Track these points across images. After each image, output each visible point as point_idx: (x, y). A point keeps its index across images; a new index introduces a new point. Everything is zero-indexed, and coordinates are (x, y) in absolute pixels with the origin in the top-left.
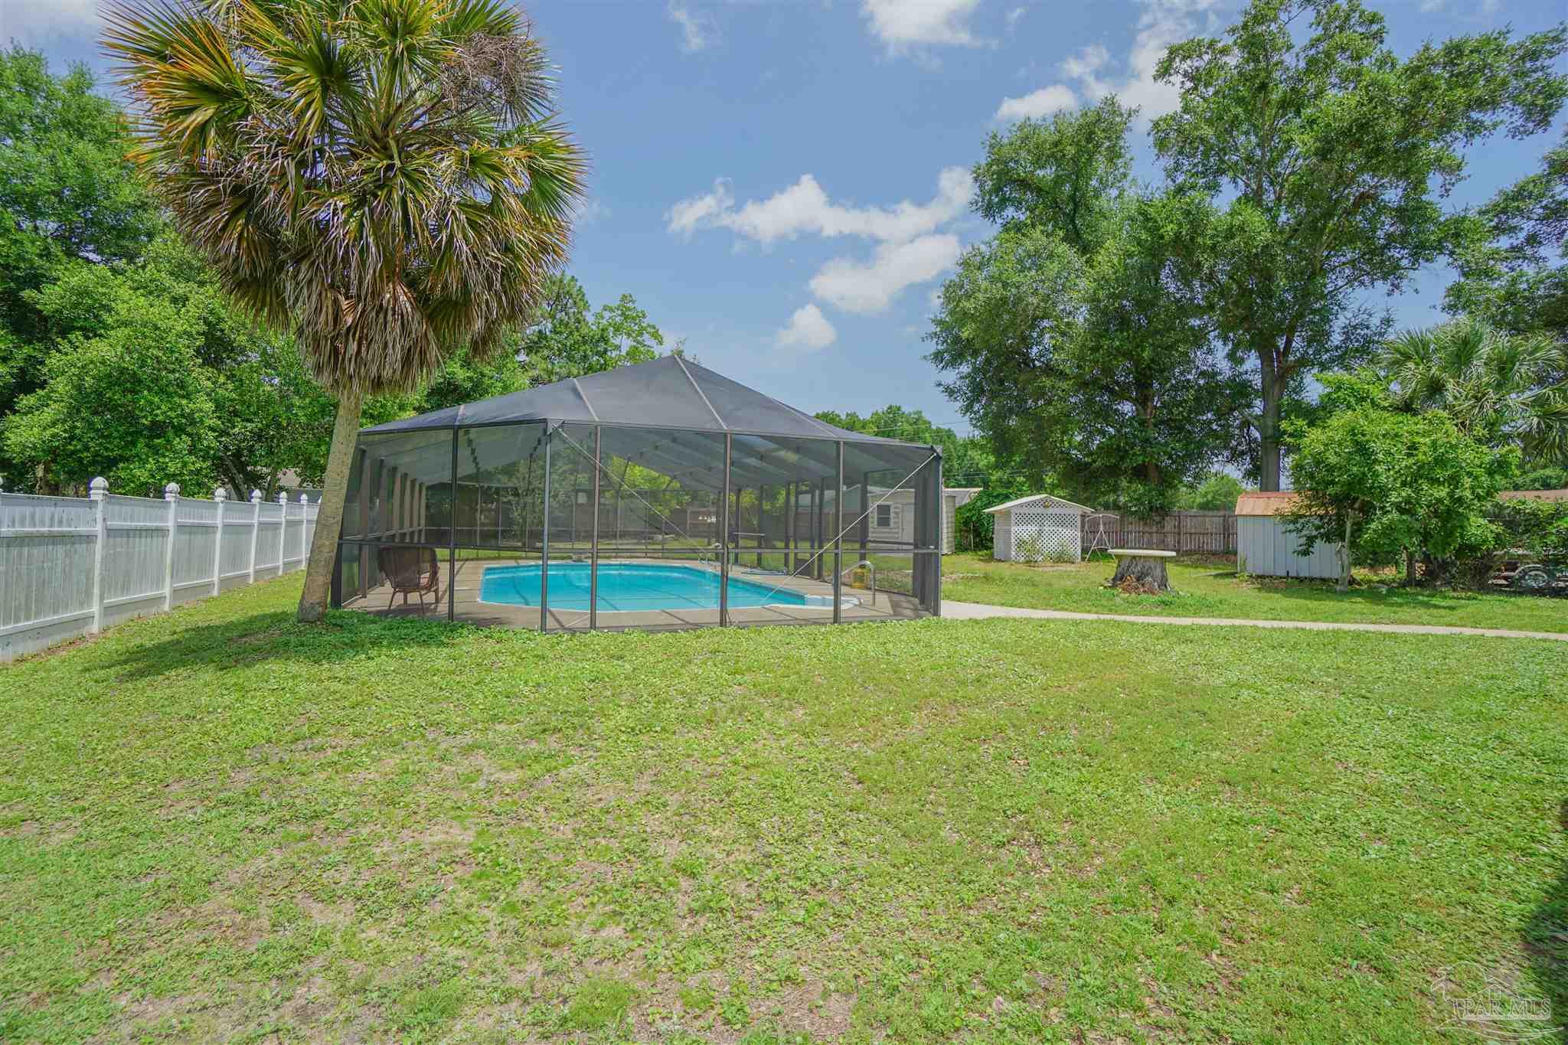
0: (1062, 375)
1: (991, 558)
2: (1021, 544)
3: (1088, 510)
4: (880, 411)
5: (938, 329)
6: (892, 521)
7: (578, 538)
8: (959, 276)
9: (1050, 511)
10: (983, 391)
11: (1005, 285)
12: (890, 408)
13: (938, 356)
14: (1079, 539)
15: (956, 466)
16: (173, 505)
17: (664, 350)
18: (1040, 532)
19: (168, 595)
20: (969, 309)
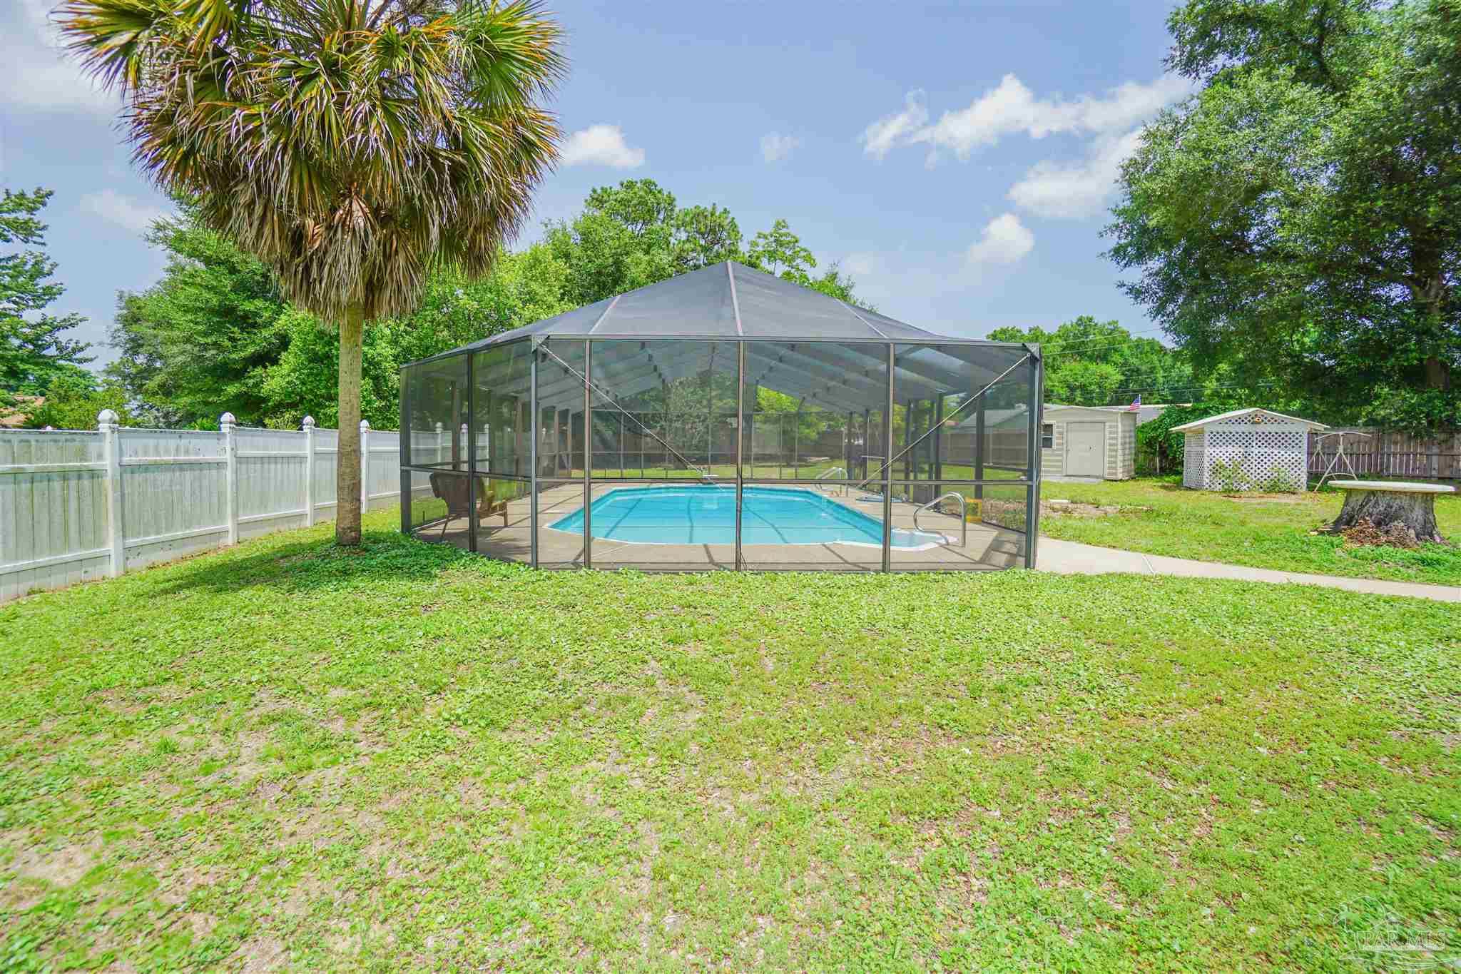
0: (1290, 257)
1: (1179, 485)
2: (1217, 470)
3: (1320, 427)
4: (1068, 324)
5: (1121, 221)
6: (1055, 441)
7: (716, 460)
8: (1140, 152)
9: (1260, 428)
10: (1179, 288)
11: (1206, 153)
12: (1080, 319)
13: (1118, 252)
14: (1304, 464)
15: (1161, 380)
16: (309, 435)
17: (817, 274)
18: (1246, 455)
19: (309, 513)
20: (1154, 190)
